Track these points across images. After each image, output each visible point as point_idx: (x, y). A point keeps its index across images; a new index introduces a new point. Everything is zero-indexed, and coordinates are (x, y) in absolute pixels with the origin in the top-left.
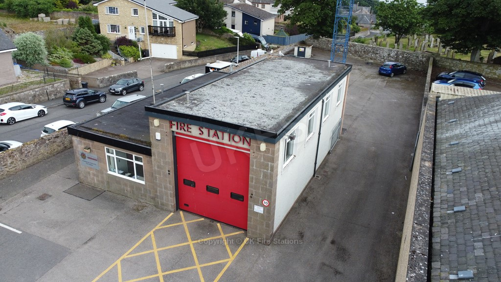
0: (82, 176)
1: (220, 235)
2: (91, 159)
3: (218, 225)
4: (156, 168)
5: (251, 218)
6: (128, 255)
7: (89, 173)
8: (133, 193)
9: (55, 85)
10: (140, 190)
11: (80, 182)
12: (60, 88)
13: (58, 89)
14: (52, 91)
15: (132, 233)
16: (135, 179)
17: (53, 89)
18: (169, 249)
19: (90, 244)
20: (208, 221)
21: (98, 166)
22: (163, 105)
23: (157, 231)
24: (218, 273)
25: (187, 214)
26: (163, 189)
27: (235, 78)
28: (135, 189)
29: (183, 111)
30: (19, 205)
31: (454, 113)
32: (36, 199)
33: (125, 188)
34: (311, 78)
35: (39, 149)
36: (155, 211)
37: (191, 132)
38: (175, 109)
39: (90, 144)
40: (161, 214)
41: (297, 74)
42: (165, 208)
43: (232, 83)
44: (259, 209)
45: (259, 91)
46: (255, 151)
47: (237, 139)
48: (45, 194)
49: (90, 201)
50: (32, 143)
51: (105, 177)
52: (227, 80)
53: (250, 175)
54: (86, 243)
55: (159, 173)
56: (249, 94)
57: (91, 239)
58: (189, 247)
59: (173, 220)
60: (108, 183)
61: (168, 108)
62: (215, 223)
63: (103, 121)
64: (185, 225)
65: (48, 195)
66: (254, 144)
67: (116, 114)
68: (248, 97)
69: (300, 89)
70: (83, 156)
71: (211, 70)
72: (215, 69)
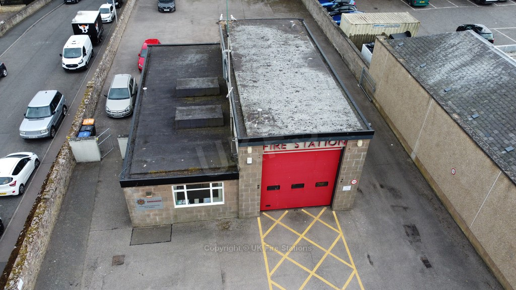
0: (136, 221)
1: (314, 219)
2: (152, 202)
3: (303, 210)
4: (243, 187)
5: (339, 196)
6: (270, 272)
7: (149, 216)
8: (209, 215)
10: (218, 210)
11: (135, 227)
16: (212, 203)
19: (228, 280)
20: (292, 211)
21: (162, 205)
22: (248, 131)
23: (265, 239)
24: (345, 249)
25: (270, 212)
26: (250, 202)
27: (243, 68)
28: (211, 211)
29: (276, 132)
30: (104, 282)
31: (415, 57)
32: (114, 266)
33: (199, 214)
34: (300, 48)
35: (51, 212)
36: (242, 222)
37: (285, 148)
38: (266, 132)
39: (151, 188)
40: (250, 223)
41: (282, 46)
42: (250, 216)
43: (252, 76)
44: (347, 188)
45: (289, 81)
46: (351, 148)
47: (333, 142)
48: (114, 257)
49: (170, 241)
50: (44, 211)
51: (171, 212)
52: (242, 74)
53: (343, 166)
54: (223, 281)
55: (246, 190)
56: (290, 89)
57: (223, 276)
58: (305, 240)
59: (267, 224)
60: (176, 216)
61: (258, 133)
62: (299, 210)
63: (144, 159)
64: (280, 223)
65: (119, 256)
66: (350, 143)
67: (141, 143)
68: (295, 94)
69: (312, 67)
70: (141, 202)
71: (81, 27)
72: (86, 25)
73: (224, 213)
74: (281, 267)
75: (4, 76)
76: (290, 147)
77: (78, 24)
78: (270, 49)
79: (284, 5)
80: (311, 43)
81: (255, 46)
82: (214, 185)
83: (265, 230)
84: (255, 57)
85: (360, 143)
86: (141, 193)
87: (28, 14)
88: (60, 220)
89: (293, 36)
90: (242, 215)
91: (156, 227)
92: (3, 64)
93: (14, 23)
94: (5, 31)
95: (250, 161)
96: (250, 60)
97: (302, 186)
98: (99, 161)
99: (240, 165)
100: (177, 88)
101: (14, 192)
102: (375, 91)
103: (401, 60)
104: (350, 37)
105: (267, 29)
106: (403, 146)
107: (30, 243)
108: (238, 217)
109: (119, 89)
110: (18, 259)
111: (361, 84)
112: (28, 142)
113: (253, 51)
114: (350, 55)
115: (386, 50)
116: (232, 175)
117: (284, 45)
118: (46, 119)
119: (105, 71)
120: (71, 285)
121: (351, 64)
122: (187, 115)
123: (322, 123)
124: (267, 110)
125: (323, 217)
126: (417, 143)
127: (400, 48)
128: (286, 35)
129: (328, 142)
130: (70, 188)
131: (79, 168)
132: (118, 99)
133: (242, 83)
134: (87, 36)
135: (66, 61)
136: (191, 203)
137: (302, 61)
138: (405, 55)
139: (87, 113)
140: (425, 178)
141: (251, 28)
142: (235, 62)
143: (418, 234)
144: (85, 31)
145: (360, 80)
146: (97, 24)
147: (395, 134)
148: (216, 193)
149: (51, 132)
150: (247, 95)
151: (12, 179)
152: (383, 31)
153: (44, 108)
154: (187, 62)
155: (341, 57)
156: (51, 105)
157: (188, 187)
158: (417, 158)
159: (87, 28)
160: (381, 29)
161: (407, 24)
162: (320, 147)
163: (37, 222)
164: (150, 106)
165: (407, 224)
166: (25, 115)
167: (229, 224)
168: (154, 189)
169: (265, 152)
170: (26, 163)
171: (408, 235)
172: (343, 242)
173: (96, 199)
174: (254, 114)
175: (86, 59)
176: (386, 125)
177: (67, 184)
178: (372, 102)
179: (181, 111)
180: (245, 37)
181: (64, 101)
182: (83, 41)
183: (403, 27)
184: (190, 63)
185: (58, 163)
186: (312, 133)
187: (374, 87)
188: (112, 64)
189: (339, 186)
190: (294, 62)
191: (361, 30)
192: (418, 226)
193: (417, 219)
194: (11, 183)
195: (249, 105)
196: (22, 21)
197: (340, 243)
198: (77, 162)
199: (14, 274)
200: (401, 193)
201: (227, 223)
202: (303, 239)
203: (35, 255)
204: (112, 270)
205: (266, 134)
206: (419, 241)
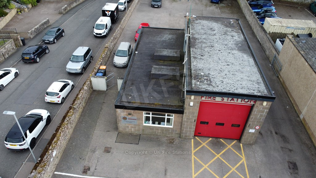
1: (227, 146)
2: (131, 119)
3: (221, 140)
4: (185, 120)
5: (246, 135)
6: (195, 174)
7: (128, 127)
8: (163, 133)
9: (6, 47)
10: (169, 130)
12: (10, 48)
13: (9, 49)
14: (6, 52)
15: (184, 160)
16: (166, 126)
17: (5, 50)
18: (211, 163)
19: (168, 174)
20: (214, 139)
21: (136, 122)
22: (193, 86)
23: (195, 154)
24: (245, 169)
25: (200, 138)
26: (188, 129)
27: (196, 47)
28: (164, 131)
29: (210, 89)
30: (98, 161)
31: (312, 51)
32: (104, 153)
33: (157, 131)
34: (234, 38)
35: (76, 116)
36: (182, 140)
37: (215, 100)
38: (204, 88)
39: (132, 111)
40: (187, 142)
41: (223, 35)
42: (187, 138)
43: (201, 52)
44: (252, 131)
45: (224, 58)
46: (258, 106)
47: (246, 100)
48: (105, 147)
49: (138, 144)
50: (72, 114)
51: (141, 127)
52: (195, 50)
53: (251, 117)
54: (165, 174)
55: (187, 122)
56: (224, 63)
57: (166, 171)
58: (220, 159)
59: (197, 144)
60: (143, 130)
61: (199, 88)
62: (219, 139)
63: (130, 93)
64: (206, 145)
65: (108, 147)
66: (258, 103)
67: (130, 84)
68: (226, 66)
69: (240, 50)
70: (125, 118)
71: (106, 12)
72: (109, 11)
73: (172, 133)
74: (202, 172)
75: (62, 36)
76: (218, 99)
77: (105, 10)
78: (215, 37)
79: (229, 9)
80: (242, 35)
81: (205, 33)
82: (168, 115)
83: (195, 148)
84: (204, 40)
85: (265, 103)
86: (125, 113)
87: (80, 2)
88: (80, 122)
89: (231, 29)
90: (183, 136)
91: (131, 135)
92: (63, 29)
93: (72, 7)
94: (66, 11)
95: (192, 104)
96: (201, 42)
97: (223, 124)
98: (105, 91)
99: (186, 106)
100: (155, 54)
101: (58, 101)
102: (281, 70)
103: (302, 52)
104: (269, 33)
105: (215, 23)
106: (295, 109)
107: (63, 131)
108: (180, 137)
109: (122, 50)
110: (55, 139)
111: (272, 65)
112: (70, 75)
113: (204, 37)
114: (267, 45)
115: (292, 45)
116: (180, 111)
117: (224, 34)
118: (81, 63)
119: (116, 39)
120: (80, 159)
121: (267, 50)
122: (158, 71)
123: (241, 87)
124: (207, 74)
125: (233, 146)
126: (306, 109)
127: (302, 44)
128: (226, 28)
129: (243, 100)
130: (88, 104)
131: (94, 93)
132: (121, 56)
133: (194, 56)
134: (109, 18)
135: (96, 31)
136: (153, 124)
137: (234, 46)
138: (305, 49)
139: (103, 63)
140: (307, 132)
141: (205, 22)
142: (192, 42)
143: (297, 169)
144: (108, 14)
145: (272, 62)
146: (116, 11)
147: (290, 100)
148: (169, 120)
149: (82, 70)
150: (196, 63)
151: (59, 94)
152: (292, 32)
153: (81, 57)
154: (163, 39)
155: (261, 45)
156: (84, 55)
157: (152, 114)
158: (304, 118)
159: (110, 13)
160: (291, 30)
161: (311, 29)
162: (238, 102)
163: (68, 121)
164: (138, 63)
165: (291, 161)
166: (70, 59)
167: (174, 140)
168: (133, 112)
169: (202, 100)
170: (67, 86)
171: (290, 168)
172: (244, 164)
173: (101, 112)
174: (198, 76)
175: (106, 31)
176: (285, 94)
177: (86, 101)
178: (278, 77)
179: (155, 68)
180: (200, 27)
181: (91, 53)
182: (106, 20)
183: (307, 30)
184: (165, 39)
185: (83, 89)
186: (234, 93)
187: (281, 68)
188: (120, 36)
189: (247, 128)
190: (229, 46)
191: (277, 29)
192: (297, 164)
193: (298, 159)
194: (58, 96)
195: (196, 70)
196: (76, 6)
197: (242, 165)
198: (94, 89)
199: (52, 147)
200: (289, 140)
201: (173, 139)
202: (218, 158)
203: (64, 138)
204: (103, 155)
205: (204, 90)
206: (297, 173)
